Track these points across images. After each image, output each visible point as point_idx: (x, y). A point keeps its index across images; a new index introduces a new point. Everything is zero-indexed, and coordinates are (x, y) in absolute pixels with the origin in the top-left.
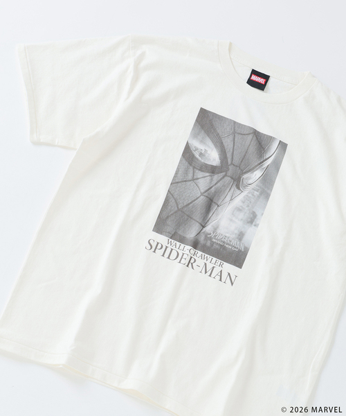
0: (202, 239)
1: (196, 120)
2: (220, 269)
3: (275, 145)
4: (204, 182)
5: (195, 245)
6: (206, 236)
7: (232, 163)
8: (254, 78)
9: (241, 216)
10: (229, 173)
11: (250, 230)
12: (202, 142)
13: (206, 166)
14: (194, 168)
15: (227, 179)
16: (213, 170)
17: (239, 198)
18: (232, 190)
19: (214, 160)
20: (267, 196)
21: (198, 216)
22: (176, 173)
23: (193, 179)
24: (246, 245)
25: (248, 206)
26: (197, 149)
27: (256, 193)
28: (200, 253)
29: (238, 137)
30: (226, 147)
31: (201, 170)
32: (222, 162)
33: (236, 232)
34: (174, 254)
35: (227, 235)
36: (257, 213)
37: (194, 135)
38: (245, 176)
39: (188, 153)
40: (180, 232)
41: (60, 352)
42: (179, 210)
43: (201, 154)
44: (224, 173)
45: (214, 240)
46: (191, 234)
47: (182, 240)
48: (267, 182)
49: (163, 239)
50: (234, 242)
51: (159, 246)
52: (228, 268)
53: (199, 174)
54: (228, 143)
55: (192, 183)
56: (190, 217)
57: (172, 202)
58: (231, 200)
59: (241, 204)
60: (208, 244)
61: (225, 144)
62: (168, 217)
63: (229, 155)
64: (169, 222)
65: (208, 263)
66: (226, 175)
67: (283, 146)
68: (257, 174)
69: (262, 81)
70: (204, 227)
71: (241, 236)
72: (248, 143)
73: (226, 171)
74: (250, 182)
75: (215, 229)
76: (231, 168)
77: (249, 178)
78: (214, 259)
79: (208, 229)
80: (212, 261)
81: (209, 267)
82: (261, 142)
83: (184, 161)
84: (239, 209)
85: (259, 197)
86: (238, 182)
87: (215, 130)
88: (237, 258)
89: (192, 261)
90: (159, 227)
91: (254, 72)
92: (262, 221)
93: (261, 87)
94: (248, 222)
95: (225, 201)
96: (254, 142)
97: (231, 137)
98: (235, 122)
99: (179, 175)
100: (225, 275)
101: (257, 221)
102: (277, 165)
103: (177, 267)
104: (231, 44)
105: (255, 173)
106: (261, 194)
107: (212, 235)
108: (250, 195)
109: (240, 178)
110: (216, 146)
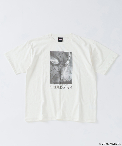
0: (61, 81)
1: (50, 55)
2: (68, 86)
3: (70, 53)
4: (57, 68)
5: (60, 83)
7: (62, 62)
8: (59, 40)
9: (68, 72)
10: (62, 64)
11: (71, 75)
12: (53, 59)
13: (56, 64)
14: (54, 66)
15: (62, 65)
16: (58, 65)
18: (64, 67)
19: (57, 62)
20: (72, 66)
21: (58, 77)
22: (50, 69)
23: (54, 69)
24: (71, 79)
25: (69, 70)
26: (53, 61)
27: (69, 66)
28: (62, 84)
29: (61, 55)
31: (55, 66)
32: (59, 62)
33: (68, 77)
34: (56, 87)
35: (66, 78)
37: (51, 58)
38: (65, 63)
39: (51, 63)
40: (56, 82)
41: (40, 117)
42: (54, 77)
43: (54, 62)
46: (59, 81)
47: (57, 83)
48: (71, 63)
49: (53, 85)
50: (68, 79)
51: (53, 87)
52: (69, 85)
53: (55, 67)
54: (59, 57)
55: (54, 70)
56: (57, 77)
57: (52, 76)
59: (67, 70)
60: (63, 82)
62: (52, 79)
63: (60, 60)
64: (53, 80)
65: (64, 86)
67: (71, 53)
68: (68, 62)
70: (61, 78)
71: (69, 77)
72: (63, 55)
73: (61, 64)
74: (67, 64)
75: (63, 78)
77: (66, 63)
78: (66, 85)
79: (62, 78)
80: (65, 85)
81: (65, 87)
82: (66, 54)
83: (51, 65)
84: (67, 71)
85: (70, 67)
86: (64, 65)
87: (55, 55)
88: (70, 82)
89: (61, 87)
90: (51, 82)
91: (59, 38)
92: (73, 72)
93: (62, 41)
94: (70, 73)
95: (63, 71)
96: (65, 55)
97: (59, 56)
98: (59, 52)
99: (51, 69)
100: (69, 87)
101: (72, 72)
102: (72, 58)
103: (58, 90)
104: (51, 33)
106: (70, 66)
107: (63, 79)
109: (64, 64)
110: (57, 59)
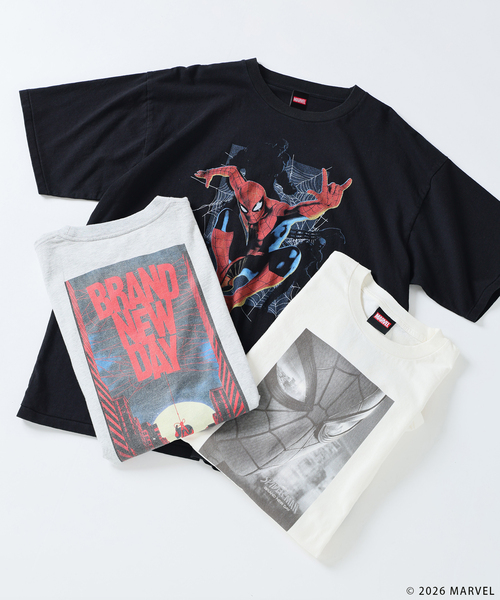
0: (252, 481)
1: (296, 342)
3: (378, 398)
6: (258, 480)
7: (318, 404)
8: (378, 317)
9: (308, 471)
10: (311, 415)
11: (313, 491)
12: (293, 370)
13: (288, 397)
14: (272, 395)
15: (307, 421)
16: (293, 405)
17: (314, 449)
18: (308, 436)
19: (299, 393)
20: (347, 458)
21: (256, 453)
23: (266, 410)
24: (301, 508)
25: (320, 462)
26: (284, 376)
27: (335, 450)
29: (337, 374)
30: (318, 382)
31: (279, 401)
32: (307, 399)
33: (296, 488)
35: (284, 488)
36: (327, 474)
37: (288, 358)
38: (329, 424)
39: (272, 378)
42: (237, 438)
43: (286, 383)
44: (305, 413)
45: (266, 488)
47: (228, 473)
48: (353, 440)
50: (289, 500)
53: (276, 406)
54: (323, 377)
55: (263, 414)
56: (246, 451)
58: (303, 447)
59: (313, 457)
60: (259, 490)
61: (319, 379)
62: (221, 442)
63: (319, 393)
64: (221, 448)
66: (306, 416)
67: (387, 403)
68: (345, 426)
69: (386, 323)
70: (259, 469)
71: (299, 495)
72: (346, 385)
73: (309, 411)
74: (333, 433)
75: (272, 476)
76: (316, 408)
77: (332, 428)
79: (264, 472)
82: (362, 389)
84: (308, 463)
85: (336, 455)
86: (318, 429)
87: (313, 358)
91: (380, 311)
92: (329, 485)
93: (383, 330)
94: (313, 482)
95: (294, 447)
96: (354, 387)
97: (329, 372)
98: (340, 355)
101: (323, 484)
102: (373, 422)
105: (342, 424)
106: (339, 452)
107: (266, 481)
108: (327, 449)
109: (322, 424)
110: (307, 378)
